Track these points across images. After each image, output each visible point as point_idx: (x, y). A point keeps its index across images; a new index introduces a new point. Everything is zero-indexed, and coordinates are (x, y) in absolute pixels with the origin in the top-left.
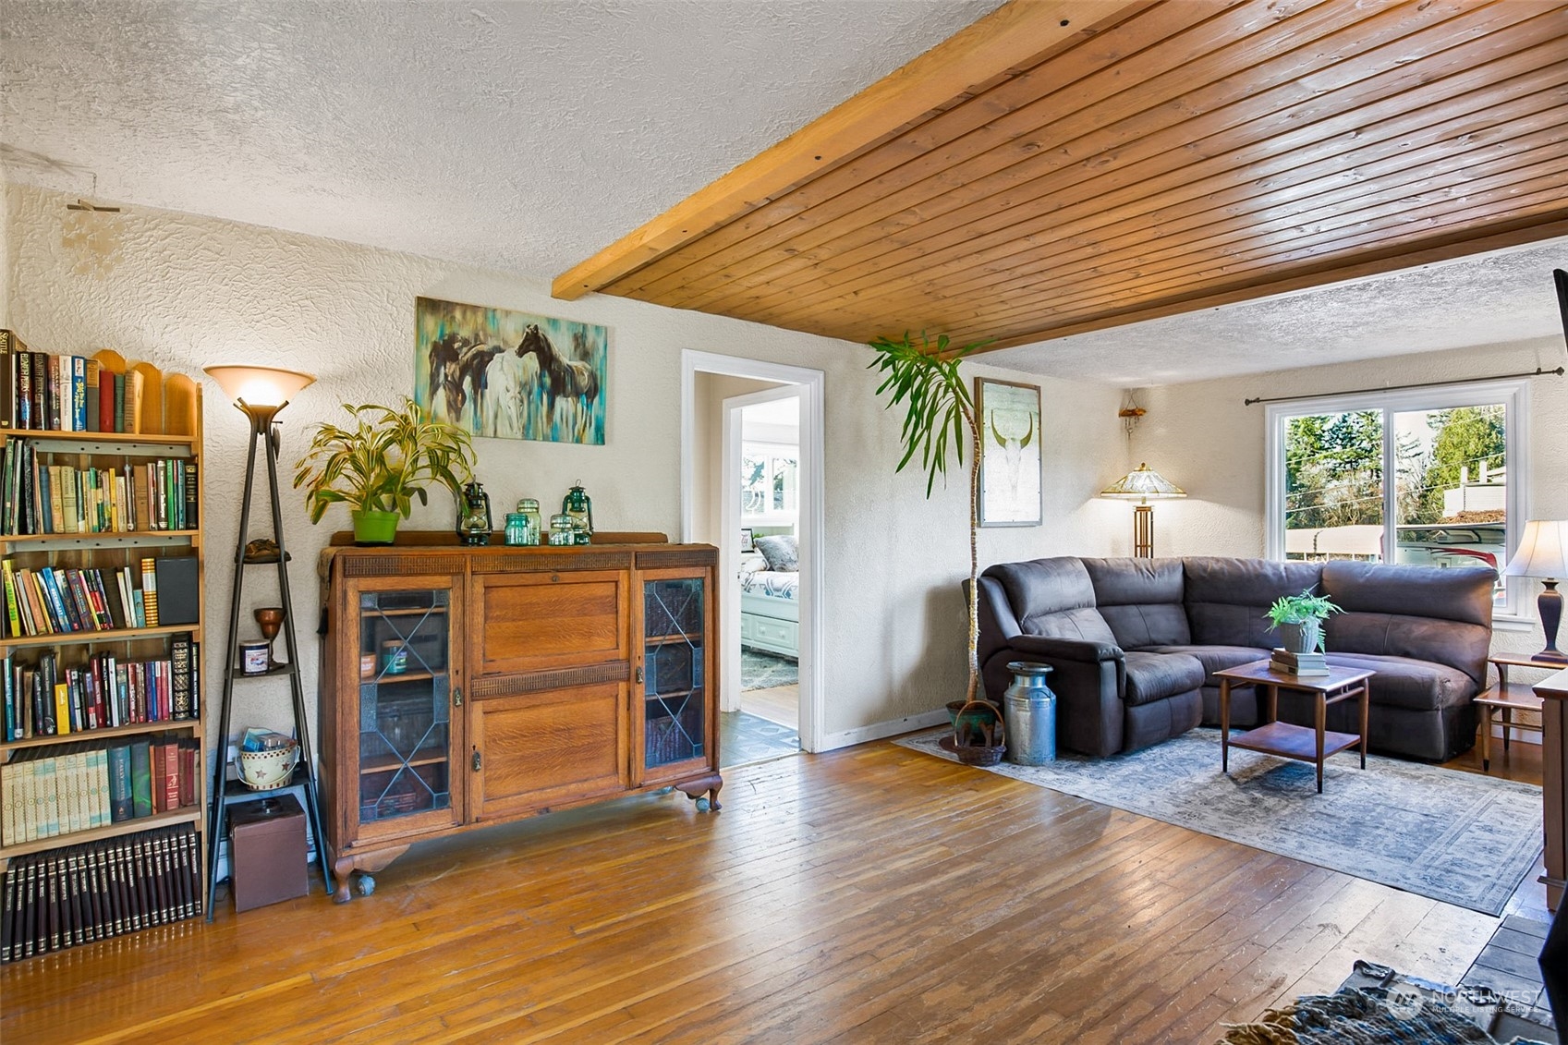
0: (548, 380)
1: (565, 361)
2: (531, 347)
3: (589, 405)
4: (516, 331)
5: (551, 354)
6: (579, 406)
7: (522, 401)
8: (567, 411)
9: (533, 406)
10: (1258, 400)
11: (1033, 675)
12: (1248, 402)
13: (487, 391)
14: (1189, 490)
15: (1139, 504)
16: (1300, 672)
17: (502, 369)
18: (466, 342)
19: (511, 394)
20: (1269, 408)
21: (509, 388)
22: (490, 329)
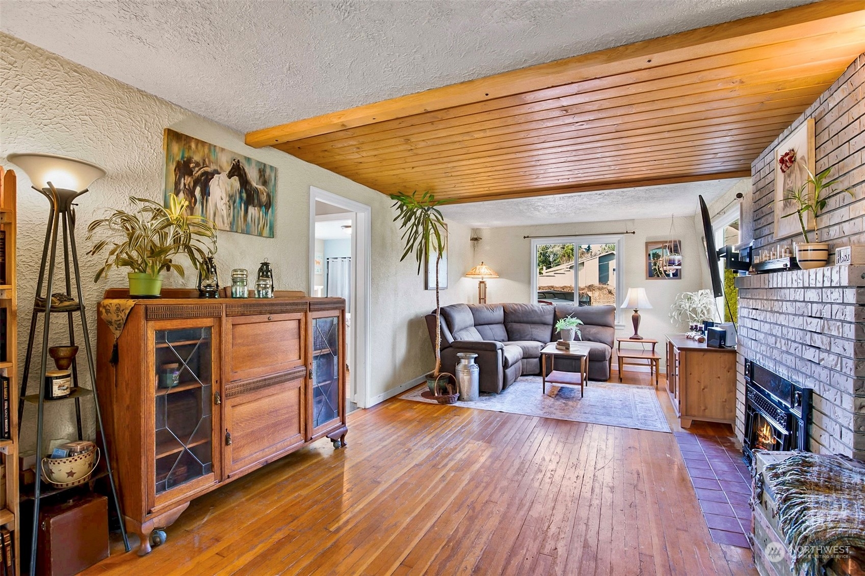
0: (244, 195)
1: (254, 184)
2: (236, 174)
3: (266, 213)
4: (227, 162)
5: (247, 179)
6: (261, 213)
7: (230, 207)
8: (255, 216)
9: (236, 210)
10: (528, 237)
11: (469, 358)
12: (525, 237)
13: (210, 198)
14: (500, 274)
15: (481, 280)
16: (571, 349)
17: (219, 185)
18: (197, 164)
19: (224, 201)
20: (533, 240)
21: (223, 197)
22: (212, 158)
